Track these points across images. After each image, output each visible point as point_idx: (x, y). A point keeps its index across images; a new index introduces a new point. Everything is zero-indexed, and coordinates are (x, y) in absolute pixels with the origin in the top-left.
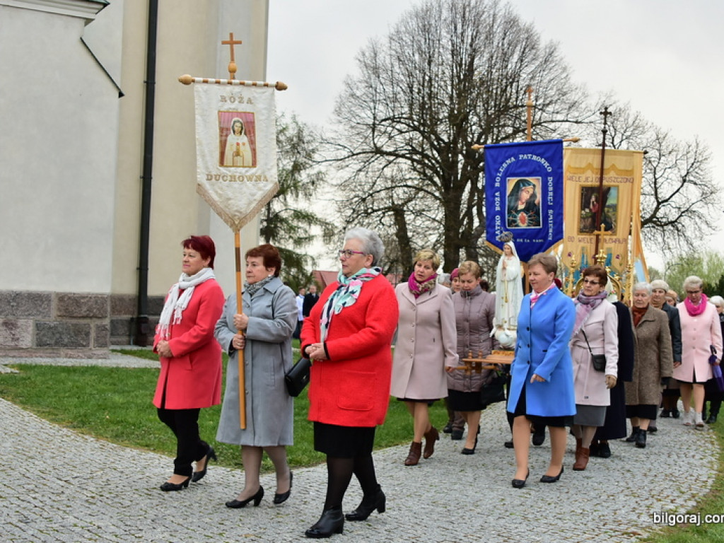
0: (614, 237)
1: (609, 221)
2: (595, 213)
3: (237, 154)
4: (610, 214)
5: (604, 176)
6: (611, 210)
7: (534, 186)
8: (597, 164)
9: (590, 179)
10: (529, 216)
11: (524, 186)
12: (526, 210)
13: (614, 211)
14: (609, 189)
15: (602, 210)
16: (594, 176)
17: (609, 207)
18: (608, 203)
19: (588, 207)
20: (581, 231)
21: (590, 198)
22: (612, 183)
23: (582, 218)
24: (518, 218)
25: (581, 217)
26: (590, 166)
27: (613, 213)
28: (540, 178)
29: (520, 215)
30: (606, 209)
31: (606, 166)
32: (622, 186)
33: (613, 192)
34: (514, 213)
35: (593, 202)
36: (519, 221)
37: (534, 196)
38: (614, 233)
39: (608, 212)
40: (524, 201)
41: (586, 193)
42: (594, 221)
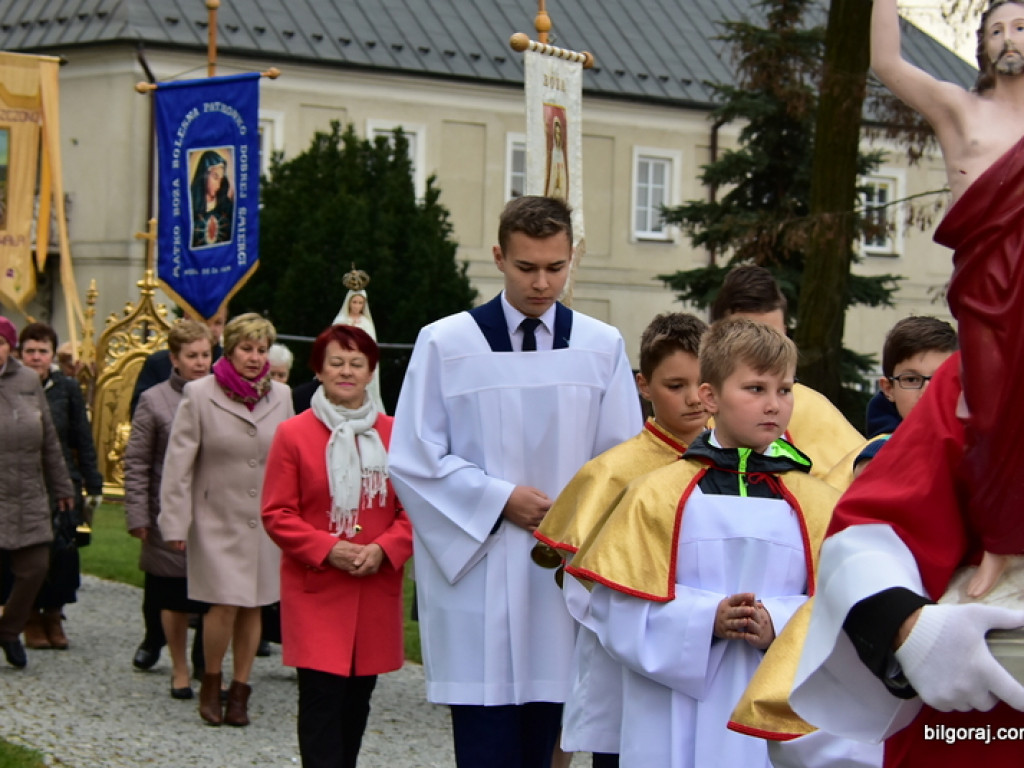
3: (558, 183)
7: (225, 163)
10: (221, 223)
11: (212, 164)
12: (217, 212)
24: (207, 229)
28: (232, 147)
29: (209, 223)
34: (202, 219)
36: (207, 234)
37: (224, 183)
40: (213, 193)
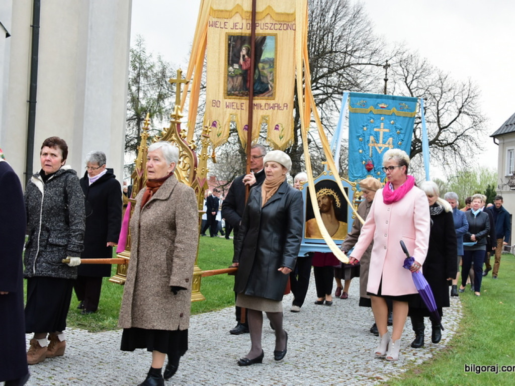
0: (271, 102)
1: (264, 80)
2: (246, 71)
4: (265, 72)
5: (257, 22)
6: (267, 66)
8: (247, 5)
9: (239, 26)
13: (270, 67)
14: (264, 39)
15: (256, 66)
16: (244, 21)
17: (264, 62)
18: (262, 58)
19: (238, 62)
20: (229, 94)
21: (240, 50)
22: (268, 32)
23: (230, 77)
25: (228, 75)
26: (239, 8)
27: (270, 70)
30: (260, 65)
31: (259, 9)
32: (280, 34)
33: (269, 42)
35: (244, 56)
38: (272, 96)
39: (263, 68)
41: (235, 43)
42: (245, 80)
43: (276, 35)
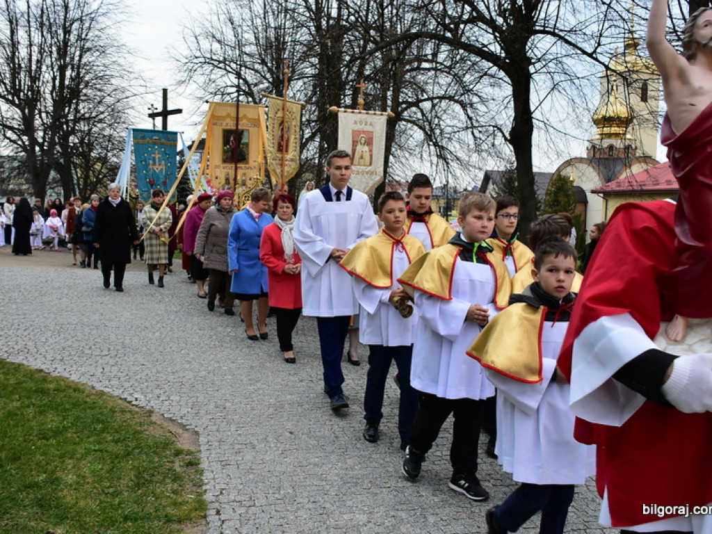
0: (247, 166)
1: (243, 154)
3: (362, 157)
4: (244, 149)
5: (239, 122)
6: (245, 146)
8: (234, 114)
9: (229, 125)
14: (243, 131)
15: (239, 147)
16: (232, 122)
17: (243, 144)
18: (242, 142)
19: (229, 144)
20: (224, 161)
21: (230, 137)
22: (245, 128)
23: (225, 152)
26: (228, 115)
27: (246, 148)
30: (241, 146)
31: (240, 115)
32: (251, 129)
33: (245, 133)
35: (232, 141)
38: (247, 163)
39: (243, 147)
41: (227, 134)
42: (233, 154)
43: (248, 130)
